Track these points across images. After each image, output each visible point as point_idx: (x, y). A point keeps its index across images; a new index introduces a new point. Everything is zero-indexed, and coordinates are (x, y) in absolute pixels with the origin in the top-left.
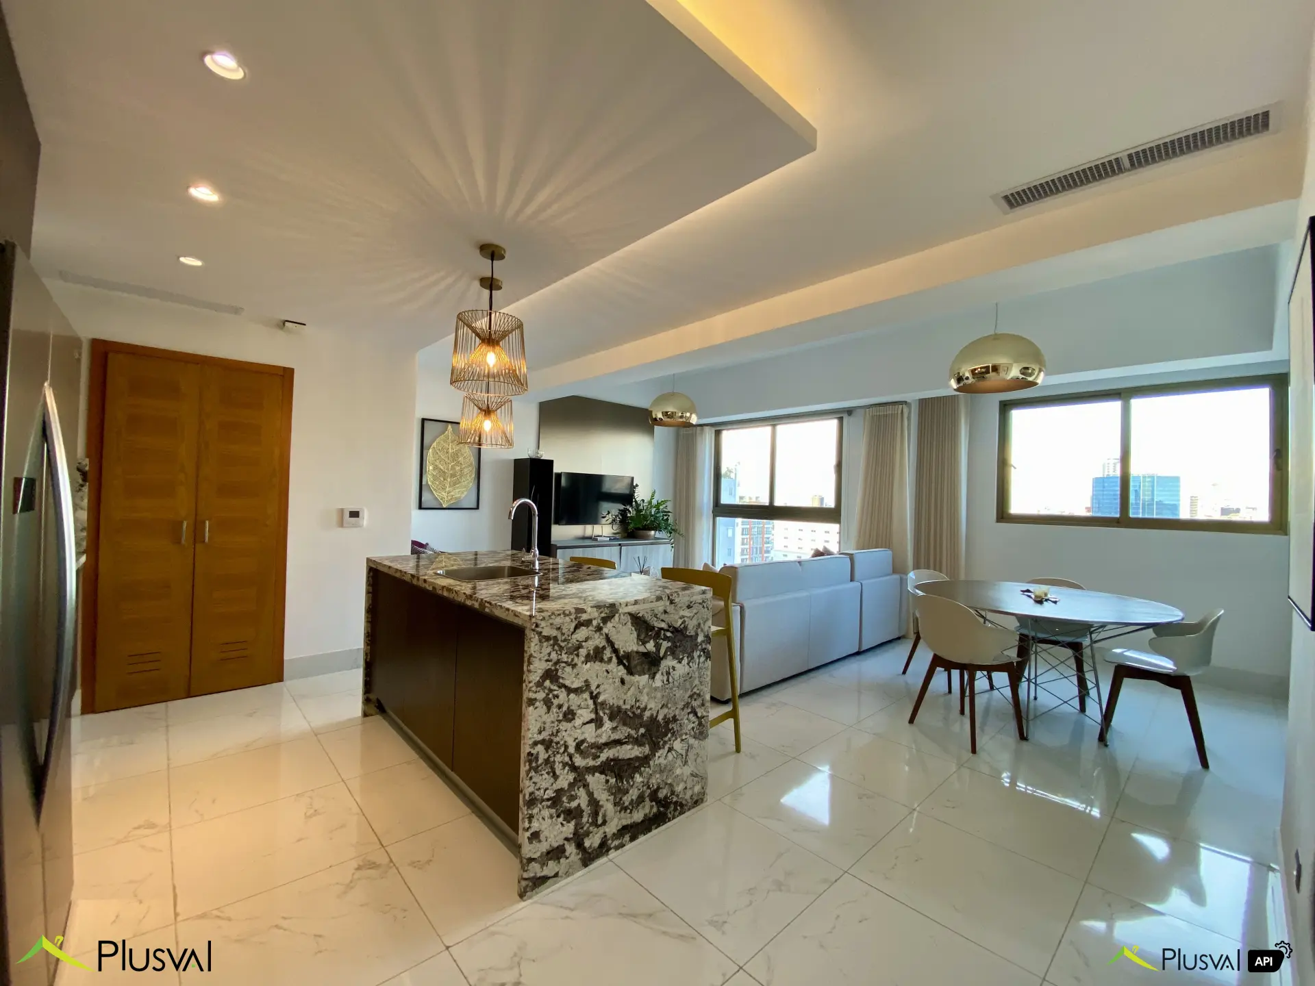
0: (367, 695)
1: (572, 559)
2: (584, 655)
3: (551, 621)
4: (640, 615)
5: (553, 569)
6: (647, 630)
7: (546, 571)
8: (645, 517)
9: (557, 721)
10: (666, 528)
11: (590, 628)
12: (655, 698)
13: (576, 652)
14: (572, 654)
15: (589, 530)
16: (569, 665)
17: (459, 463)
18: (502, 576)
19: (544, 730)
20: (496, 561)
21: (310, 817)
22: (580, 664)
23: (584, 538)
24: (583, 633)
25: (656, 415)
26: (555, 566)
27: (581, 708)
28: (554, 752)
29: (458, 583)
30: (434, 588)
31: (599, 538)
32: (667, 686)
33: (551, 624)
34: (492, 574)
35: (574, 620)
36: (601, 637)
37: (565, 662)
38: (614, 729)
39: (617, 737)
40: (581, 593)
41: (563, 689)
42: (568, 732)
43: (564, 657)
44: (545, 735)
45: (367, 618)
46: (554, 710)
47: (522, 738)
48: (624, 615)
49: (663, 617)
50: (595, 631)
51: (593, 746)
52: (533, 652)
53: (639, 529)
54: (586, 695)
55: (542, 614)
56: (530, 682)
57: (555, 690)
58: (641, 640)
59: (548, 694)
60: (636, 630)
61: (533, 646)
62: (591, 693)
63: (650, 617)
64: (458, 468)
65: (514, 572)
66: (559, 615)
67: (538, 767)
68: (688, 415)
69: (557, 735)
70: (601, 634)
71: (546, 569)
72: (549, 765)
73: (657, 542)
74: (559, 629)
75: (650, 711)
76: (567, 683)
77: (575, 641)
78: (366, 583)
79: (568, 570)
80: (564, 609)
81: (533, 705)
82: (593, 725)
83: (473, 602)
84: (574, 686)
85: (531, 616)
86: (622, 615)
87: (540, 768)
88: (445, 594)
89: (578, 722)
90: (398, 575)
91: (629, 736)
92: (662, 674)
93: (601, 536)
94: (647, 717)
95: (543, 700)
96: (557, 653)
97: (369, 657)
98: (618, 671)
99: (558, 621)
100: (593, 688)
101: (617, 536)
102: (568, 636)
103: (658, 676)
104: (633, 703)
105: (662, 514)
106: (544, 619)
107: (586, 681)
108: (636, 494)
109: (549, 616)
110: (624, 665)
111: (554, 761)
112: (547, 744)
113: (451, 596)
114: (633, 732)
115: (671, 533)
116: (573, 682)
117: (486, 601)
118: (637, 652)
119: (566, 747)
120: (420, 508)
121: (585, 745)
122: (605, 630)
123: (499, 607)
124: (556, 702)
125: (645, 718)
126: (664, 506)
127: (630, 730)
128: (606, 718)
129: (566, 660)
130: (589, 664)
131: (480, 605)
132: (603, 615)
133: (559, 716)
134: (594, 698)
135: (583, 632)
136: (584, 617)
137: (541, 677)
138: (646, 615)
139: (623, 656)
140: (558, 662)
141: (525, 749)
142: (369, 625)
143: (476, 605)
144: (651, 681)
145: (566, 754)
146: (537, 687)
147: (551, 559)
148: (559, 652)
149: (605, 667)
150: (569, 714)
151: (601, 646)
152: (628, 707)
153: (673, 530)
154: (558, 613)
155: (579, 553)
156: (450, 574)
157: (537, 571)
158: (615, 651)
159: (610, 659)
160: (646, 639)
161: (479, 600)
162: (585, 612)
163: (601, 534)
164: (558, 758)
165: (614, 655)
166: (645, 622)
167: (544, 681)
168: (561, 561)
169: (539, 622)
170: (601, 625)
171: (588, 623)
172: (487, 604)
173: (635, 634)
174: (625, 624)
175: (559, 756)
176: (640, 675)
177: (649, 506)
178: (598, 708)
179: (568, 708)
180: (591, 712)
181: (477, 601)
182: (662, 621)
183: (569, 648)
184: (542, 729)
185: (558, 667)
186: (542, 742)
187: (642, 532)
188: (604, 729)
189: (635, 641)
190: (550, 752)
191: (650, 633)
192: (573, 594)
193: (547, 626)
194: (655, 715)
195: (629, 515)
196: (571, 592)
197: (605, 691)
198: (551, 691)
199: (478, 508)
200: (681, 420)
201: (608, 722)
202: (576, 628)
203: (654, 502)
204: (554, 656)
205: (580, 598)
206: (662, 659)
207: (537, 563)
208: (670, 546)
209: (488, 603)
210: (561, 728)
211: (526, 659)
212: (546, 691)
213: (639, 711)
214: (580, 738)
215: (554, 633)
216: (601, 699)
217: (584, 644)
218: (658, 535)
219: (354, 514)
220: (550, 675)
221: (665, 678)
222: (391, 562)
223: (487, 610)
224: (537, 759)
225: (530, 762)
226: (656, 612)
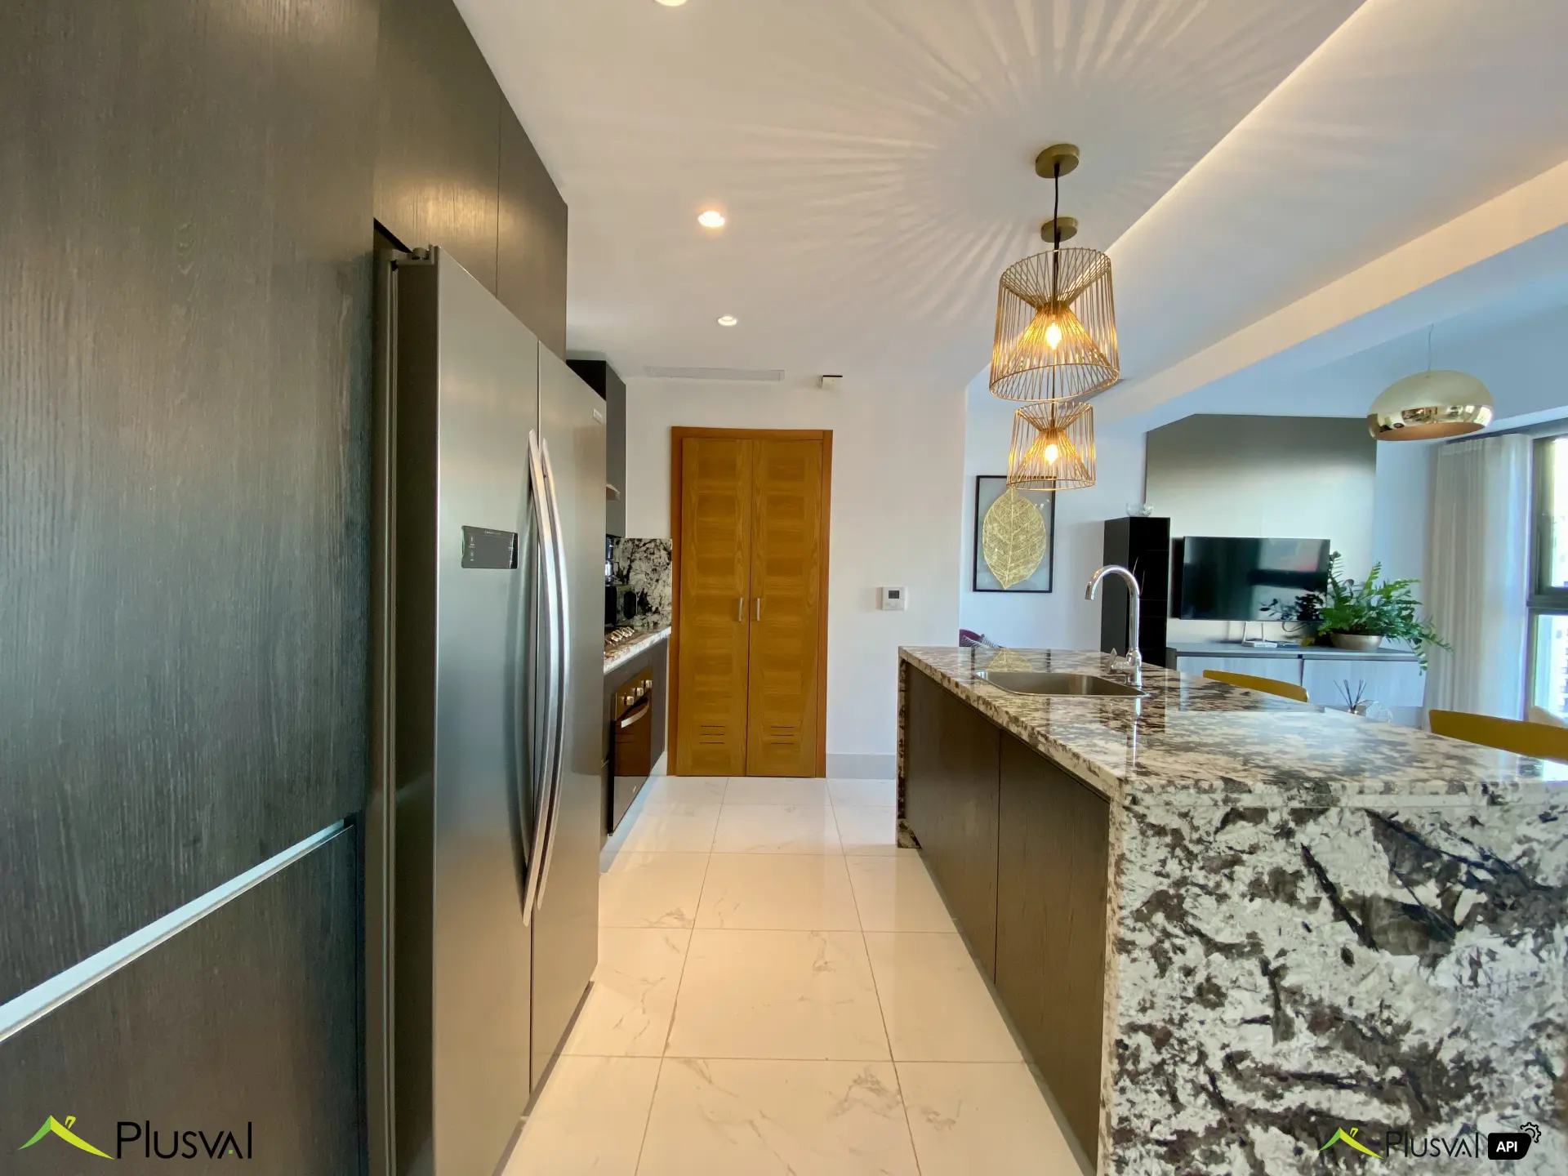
0: (902, 820)
1: (1207, 674)
2: (1247, 881)
3: (1165, 797)
4: (1401, 819)
5: (1171, 689)
6: (1417, 856)
7: (1156, 692)
8: (1357, 612)
9: (1182, 997)
10: (1407, 633)
11: (1262, 826)
12: (1434, 1010)
13: (1227, 871)
14: (1216, 871)
15: (1235, 629)
16: (1210, 893)
17: (1024, 531)
18: (1078, 692)
19: (1152, 1007)
20: (1069, 666)
21: (819, 969)
22: (1235, 898)
23: (1226, 642)
24: (1242, 834)
25: (1387, 419)
26: (1173, 684)
27: (1239, 987)
28: (1174, 1056)
29: (1002, 693)
30: (968, 697)
31: (1256, 644)
32: (1469, 991)
33: (1168, 804)
34: (1064, 686)
35: (1220, 803)
36: (1291, 850)
37: (1202, 887)
38: (1322, 1051)
39: (1328, 1070)
40: (1236, 744)
41: (1196, 939)
42: (1205, 1027)
43: (1199, 876)
44: (1153, 1018)
45: (900, 722)
46: (1175, 974)
47: (1105, 1006)
48: (1353, 813)
49: (1467, 832)
50: (1276, 836)
51: (1267, 1071)
52: (1127, 853)
53: (1342, 631)
54: (1253, 964)
55: (1147, 780)
56: (1121, 908)
57: (1177, 937)
58: (1400, 876)
59: (1160, 941)
60: (1387, 850)
61: (1125, 838)
62: (1265, 964)
63: (1428, 829)
64: (1022, 538)
65: (1098, 687)
66: (1185, 787)
67: (1138, 1074)
68: (1470, 409)
69: (1180, 1025)
70: (1293, 845)
71: (1155, 688)
72: (1162, 1078)
73: (1382, 656)
74: (1184, 815)
75: (1419, 1036)
76: (1204, 928)
77: (1223, 848)
78: (899, 678)
79: (1201, 693)
80: (1196, 777)
81: (1129, 952)
82: (1267, 1030)
83: (1020, 729)
84: (1223, 938)
85: (1123, 781)
86: (1347, 814)
87: (1142, 1078)
88: (982, 708)
89: (1230, 1013)
90: (927, 672)
91: (1359, 1075)
92: (1459, 962)
93: (1261, 640)
94: (1411, 1048)
95: (1151, 949)
96: (1180, 863)
97: (902, 772)
98: (1334, 933)
99: (1182, 800)
100: (1270, 954)
101: (1294, 642)
102: (1208, 834)
103: (1445, 964)
104: (1374, 1008)
105: (1397, 606)
106: (1149, 790)
107: (1252, 935)
108: (1333, 571)
109: (1163, 787)
110: (1352, 923)
111: (1174, 1074)
112: (1161, 1039)
113: (989, 713)
114: (1370, 1070)
115: (1417, 641)
116: (1218, 931)
117: (1039, 732)
118: (1389, 902)
119: (1203, 1056)
120: (975, 589)
121: (1247, 1063)
122: (1301, 838)
123: (1061, 748)
124: (1178, 960)
125: (1404, 1048)
126: (1403, 591)
127: (1362, 1063)
128: (1300, 1024)
129: (1202, 881)
130: (1258, 901)
131: (1031, 735)
132: (1296, 804)
133: (1185, 989)
134: (1274, 975)
135: (1243, 832)
136: (1246, 801)
137: (1145, 904)
138: (1416, 822)
139: (1349, 902)
140: (1182, 882)
141: (1112, 1032)
142: (903, 731)
143: (1025, 736)
144: (1425, 972)
145: (1202, 1069)
146: (1137, 920)
147: (1167, 670)
148: (1185, 863)
149: (1298, 916)
150: (1209, 992)
151: (1290, 869)
152: (1362, 1015)
153: (1423, 636)
154: (1183, 783)
155: (1219, 665)
156: (997, 680)
157: (1139, 689)
158: (1330, 888)
159: (1314, 904)
160: (1415, 877)
161: (1029, 729)
162: (1250, 791)
163: (1259, 637)
164: (1183, 1071)
165: (1324, 896)
166: (1413, 837)
167: (1152, 912)
168: (1183, 676)
169: (1139, 795)
170: (1292, 825)
171: (1257, 815)
172: (1040, 738)
173: (1384, 860)
174: (1357, 833)
175: (1185, 1067)
176: (1394, 953)
177: (1366, 592)
178: (1282, 997)
179: (1208, 979)
180: (1263, 1001)
181: (1026, 728)
182: (1464, 840)
183: (1210, 859)
184: (1148, 1005)
185: (1183, 891)
186: (1149, 1029)
187: (1346, 637)
188: (1294, 1043)
189: (1386, 875)
190: (1166, 1055)
191: (1428, 865)
192: (1216, 745)
193: (1158, 805)
194: (1431, 1047)
195: (1318, 606)
196: (1210, 740)
197: (1298, 966)
198: (1167, 935)
199: (1050, 591)
200: (1453, 421)
201: (1307, 1033)
202: (1226, 821)
203: (1377, 584)
204: (1173, 867)
205: (1234, 755)
206: (1460, 928)
207: (1139, 675)
208: (1417, 666)
209: (1042, 735)
210: (1191, 1014)
211: (1112, 860)
212: (1157, 934)
213: (1389, 1029)
214: (1236, 1047)
215: (1175, 823)
216: (1288, 981)
217: (1245, 857)
218: (1385, 642)
219: (894, 594)
220: (1166, 903)
221: (1467, 973)
222: (924, 654)
223: (1041, 748)
224: (1136, 1058)
225: (1122, 1060)
226: (1446, 818)
